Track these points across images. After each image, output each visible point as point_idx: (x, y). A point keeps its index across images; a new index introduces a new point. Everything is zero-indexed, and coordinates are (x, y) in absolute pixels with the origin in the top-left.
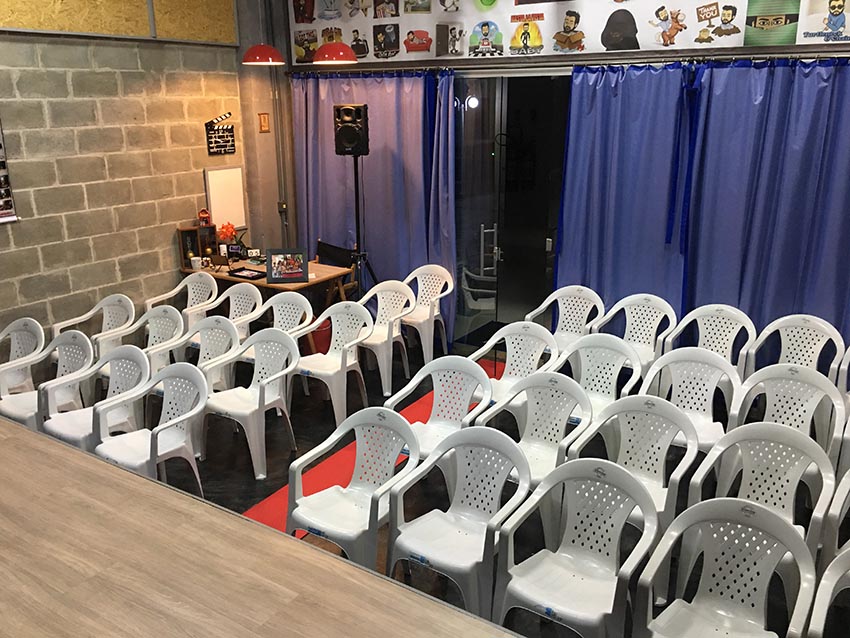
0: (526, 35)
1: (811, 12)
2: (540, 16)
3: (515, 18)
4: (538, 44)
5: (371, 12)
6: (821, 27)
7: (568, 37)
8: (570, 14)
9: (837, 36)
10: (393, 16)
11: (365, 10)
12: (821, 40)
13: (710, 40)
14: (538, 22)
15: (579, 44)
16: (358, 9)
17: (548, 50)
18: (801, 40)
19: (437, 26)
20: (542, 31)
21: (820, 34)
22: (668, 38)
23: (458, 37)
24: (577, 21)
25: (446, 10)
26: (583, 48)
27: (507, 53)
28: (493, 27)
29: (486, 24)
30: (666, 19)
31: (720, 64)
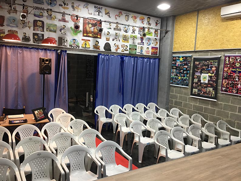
0: (86, 44)
1: (138, 49)
2: (89, 40)
3: (83, 40)
4: (89, 47)
5: (32, 28)
6: (139, 52)
7: (96, 46)
8: (96, 41)
9: (142, 53)
10: (41, 31)
11: (30, 27)
12: (139, 54)
13: (124, 51)
14: (89, 42)
15: (99, 48)
16: (26, 26)
17: (91, 49)
18: (137, 54)
19: (58, 37)
20: (90, 44)
21: (139, 53)
22: (117, 50)
23: (65, 41)
24: (98, 43)
25: (62, 33)
26: (100, 49)
27: (80, 48)
28: (77, 41)
29: (75, 40)
30: (116, 46)
31: (126, 56)
